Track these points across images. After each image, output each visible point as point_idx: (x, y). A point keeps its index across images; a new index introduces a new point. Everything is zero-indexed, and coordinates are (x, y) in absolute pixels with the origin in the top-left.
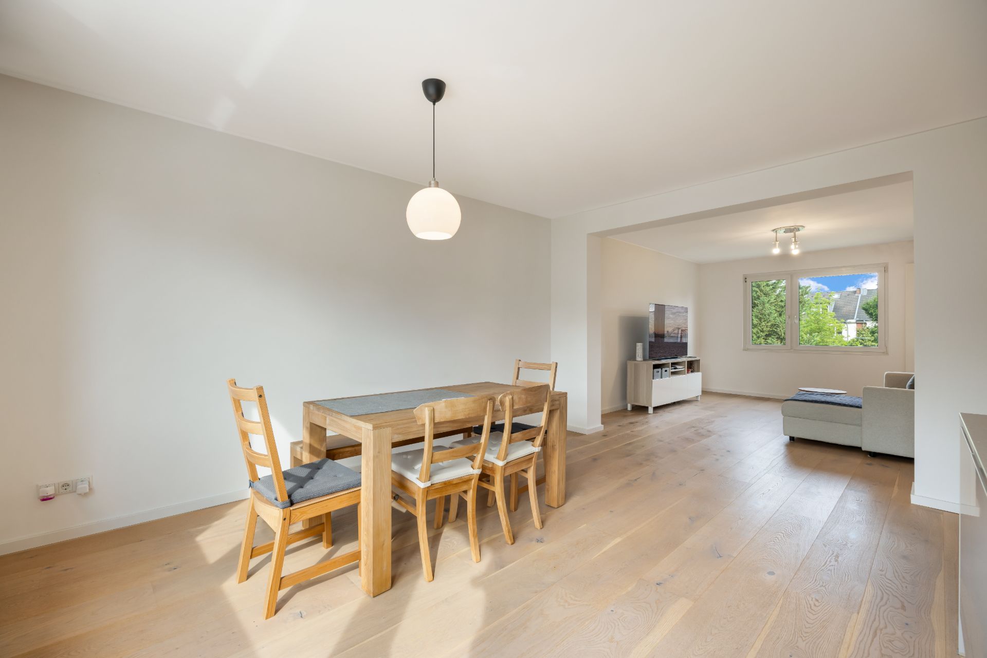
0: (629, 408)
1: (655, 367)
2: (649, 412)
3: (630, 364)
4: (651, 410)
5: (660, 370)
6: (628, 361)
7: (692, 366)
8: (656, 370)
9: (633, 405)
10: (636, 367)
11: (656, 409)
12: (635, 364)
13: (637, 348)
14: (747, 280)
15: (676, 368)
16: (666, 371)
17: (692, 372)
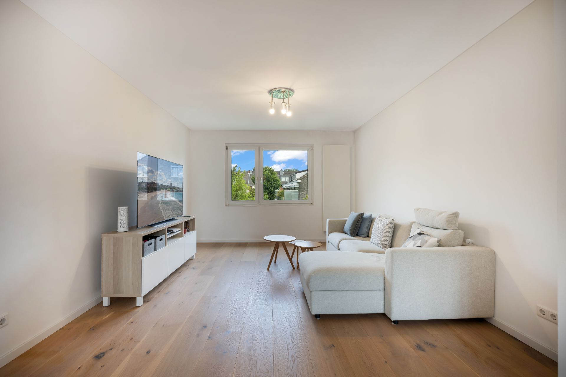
0: (106, 302)
1: (146, 238)
2: (138, 305)
3: (107, 240)
4: (140, 301)
5: (153, 241)
6: (103, 235)
7: (188, 226)
8: (147, 243)
9: (111, 298)
10: (117, 243)
11: (147, 298)
12: (114, 238)
13: (119, 213)
14: (228, 148)
15: (173, 232)
16: (161, 240)
17: (188, 231)
